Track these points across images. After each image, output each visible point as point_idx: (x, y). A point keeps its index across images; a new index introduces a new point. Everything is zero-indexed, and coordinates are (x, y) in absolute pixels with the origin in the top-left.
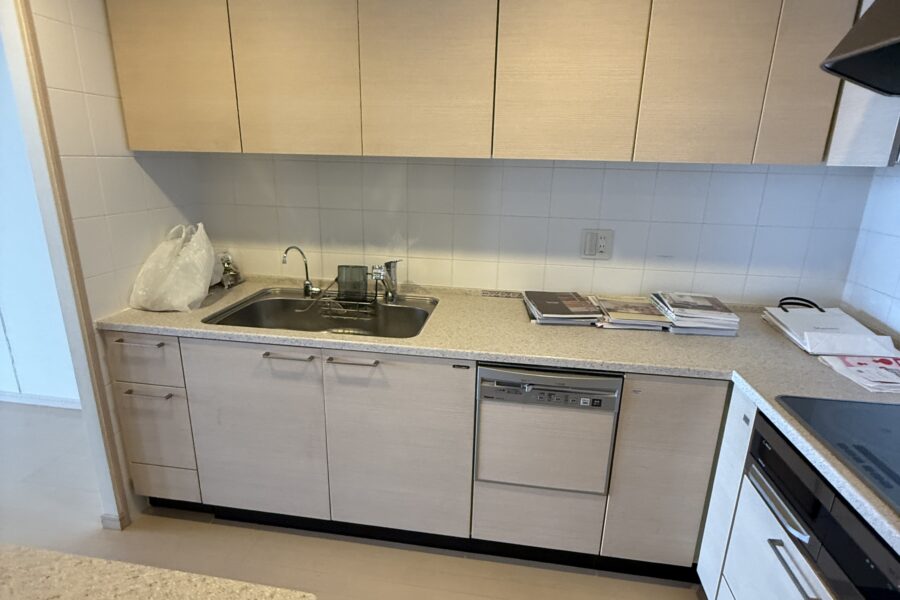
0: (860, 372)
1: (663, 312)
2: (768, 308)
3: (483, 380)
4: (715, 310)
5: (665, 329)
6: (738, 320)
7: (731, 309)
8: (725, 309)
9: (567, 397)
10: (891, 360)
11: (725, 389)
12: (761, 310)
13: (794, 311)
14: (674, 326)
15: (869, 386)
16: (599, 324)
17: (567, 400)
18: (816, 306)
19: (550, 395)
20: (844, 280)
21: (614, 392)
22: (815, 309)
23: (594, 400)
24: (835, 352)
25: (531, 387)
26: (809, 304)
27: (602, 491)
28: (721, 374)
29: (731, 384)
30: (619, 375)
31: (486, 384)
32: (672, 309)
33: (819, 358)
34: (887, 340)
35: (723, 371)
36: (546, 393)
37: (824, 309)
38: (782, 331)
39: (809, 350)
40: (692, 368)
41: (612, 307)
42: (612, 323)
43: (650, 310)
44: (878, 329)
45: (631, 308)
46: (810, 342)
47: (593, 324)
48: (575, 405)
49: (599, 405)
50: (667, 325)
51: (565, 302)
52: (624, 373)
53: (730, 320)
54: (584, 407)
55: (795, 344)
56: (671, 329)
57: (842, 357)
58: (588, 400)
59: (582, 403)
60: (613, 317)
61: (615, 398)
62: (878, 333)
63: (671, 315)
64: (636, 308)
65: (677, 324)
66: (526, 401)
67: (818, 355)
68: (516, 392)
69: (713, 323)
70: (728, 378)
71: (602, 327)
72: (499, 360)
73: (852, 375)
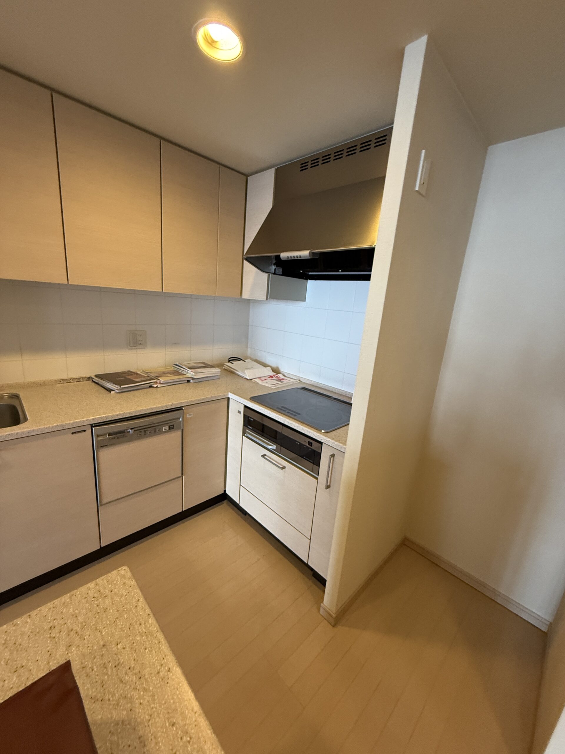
0: (267, 382)
1: (184, 373)
2: (226, 364)
3: (98, 436)
4: (208, 367)
5: (188, 381)
6: (220, 370)
7: (214, 366)
8: (212, 366)
9: (155, 429)
10: (273, 376)
11: (226, 402)
12: (223, 365)
13: (235, 363)
14: (193, 379)
15: (273, 387)
16: (155, 386)
17: (155, 431)
18: (241, 360)
19: (145, 431)
20: (247, 347)
21: (179, 418)
22: (242, 361)
23: (170, 426)
24: (257, 377)
25: (133, 430)
26: (239, 359)
27: (180, 475)
28: (224, 395)
29: (228, 399)
30: (180, 409)
31: (100, 438)
32: (191, 370)
33: (253, 380)
34: (269, 368)
35: (225, 394)
36: (142, 431)
37: (245, 360)
38: (235, 372)
39: (248, 378)
40: (213, 396)
41: (157, 375)
42: (162, 384)
43: (176, 373)
44: (265, 365)
45: (167, 373)
46: (248, 375)
47: (151, 387)
48: (161, 432)
49: (173, 428)
50: (188, 379)
51: (127, 377)
52: (183, 407)
53: (215, 371)
54: (165, 432)
55: (242, 377)
56: (191, 381)
57: (259, 378)
58: (167, 427)
59: (164, 430)
60: (162, 380)
61: (181, 421)
62: (266, 367)
63: (190, 373)
64: (170, 373)
65: (195, 377)
66: (131, 439)
67: (252, 379)
68: (124, 436)
69: (210, 374)
70: (227, 397)
71: (157, 387)
72: (108, 420)
73: (264, 384)
